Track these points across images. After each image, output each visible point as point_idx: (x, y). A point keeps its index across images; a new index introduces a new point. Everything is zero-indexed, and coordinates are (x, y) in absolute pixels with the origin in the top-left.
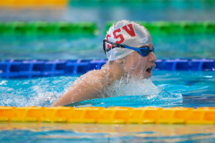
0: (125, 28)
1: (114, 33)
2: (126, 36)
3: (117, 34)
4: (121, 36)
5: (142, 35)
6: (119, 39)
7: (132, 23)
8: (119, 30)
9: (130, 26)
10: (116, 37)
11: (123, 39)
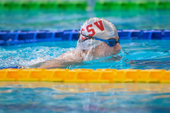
0: (96, 23)
1: (87, 27)
2: (97, 30)
3: (90, 28)
4: (93, 30)
5: (109, 29)
6: (91, 33)
7: (102, 19)
8: (91, 26)
9: (100, 22)
10: (89, 31)
11: (94, 33)
